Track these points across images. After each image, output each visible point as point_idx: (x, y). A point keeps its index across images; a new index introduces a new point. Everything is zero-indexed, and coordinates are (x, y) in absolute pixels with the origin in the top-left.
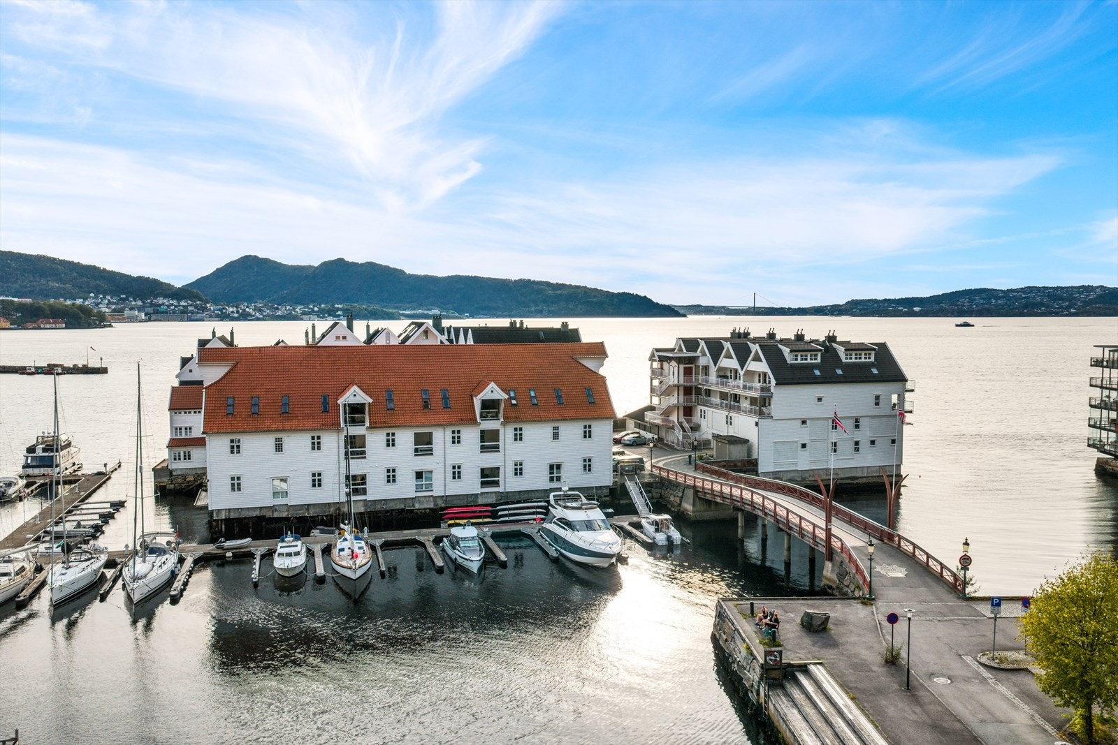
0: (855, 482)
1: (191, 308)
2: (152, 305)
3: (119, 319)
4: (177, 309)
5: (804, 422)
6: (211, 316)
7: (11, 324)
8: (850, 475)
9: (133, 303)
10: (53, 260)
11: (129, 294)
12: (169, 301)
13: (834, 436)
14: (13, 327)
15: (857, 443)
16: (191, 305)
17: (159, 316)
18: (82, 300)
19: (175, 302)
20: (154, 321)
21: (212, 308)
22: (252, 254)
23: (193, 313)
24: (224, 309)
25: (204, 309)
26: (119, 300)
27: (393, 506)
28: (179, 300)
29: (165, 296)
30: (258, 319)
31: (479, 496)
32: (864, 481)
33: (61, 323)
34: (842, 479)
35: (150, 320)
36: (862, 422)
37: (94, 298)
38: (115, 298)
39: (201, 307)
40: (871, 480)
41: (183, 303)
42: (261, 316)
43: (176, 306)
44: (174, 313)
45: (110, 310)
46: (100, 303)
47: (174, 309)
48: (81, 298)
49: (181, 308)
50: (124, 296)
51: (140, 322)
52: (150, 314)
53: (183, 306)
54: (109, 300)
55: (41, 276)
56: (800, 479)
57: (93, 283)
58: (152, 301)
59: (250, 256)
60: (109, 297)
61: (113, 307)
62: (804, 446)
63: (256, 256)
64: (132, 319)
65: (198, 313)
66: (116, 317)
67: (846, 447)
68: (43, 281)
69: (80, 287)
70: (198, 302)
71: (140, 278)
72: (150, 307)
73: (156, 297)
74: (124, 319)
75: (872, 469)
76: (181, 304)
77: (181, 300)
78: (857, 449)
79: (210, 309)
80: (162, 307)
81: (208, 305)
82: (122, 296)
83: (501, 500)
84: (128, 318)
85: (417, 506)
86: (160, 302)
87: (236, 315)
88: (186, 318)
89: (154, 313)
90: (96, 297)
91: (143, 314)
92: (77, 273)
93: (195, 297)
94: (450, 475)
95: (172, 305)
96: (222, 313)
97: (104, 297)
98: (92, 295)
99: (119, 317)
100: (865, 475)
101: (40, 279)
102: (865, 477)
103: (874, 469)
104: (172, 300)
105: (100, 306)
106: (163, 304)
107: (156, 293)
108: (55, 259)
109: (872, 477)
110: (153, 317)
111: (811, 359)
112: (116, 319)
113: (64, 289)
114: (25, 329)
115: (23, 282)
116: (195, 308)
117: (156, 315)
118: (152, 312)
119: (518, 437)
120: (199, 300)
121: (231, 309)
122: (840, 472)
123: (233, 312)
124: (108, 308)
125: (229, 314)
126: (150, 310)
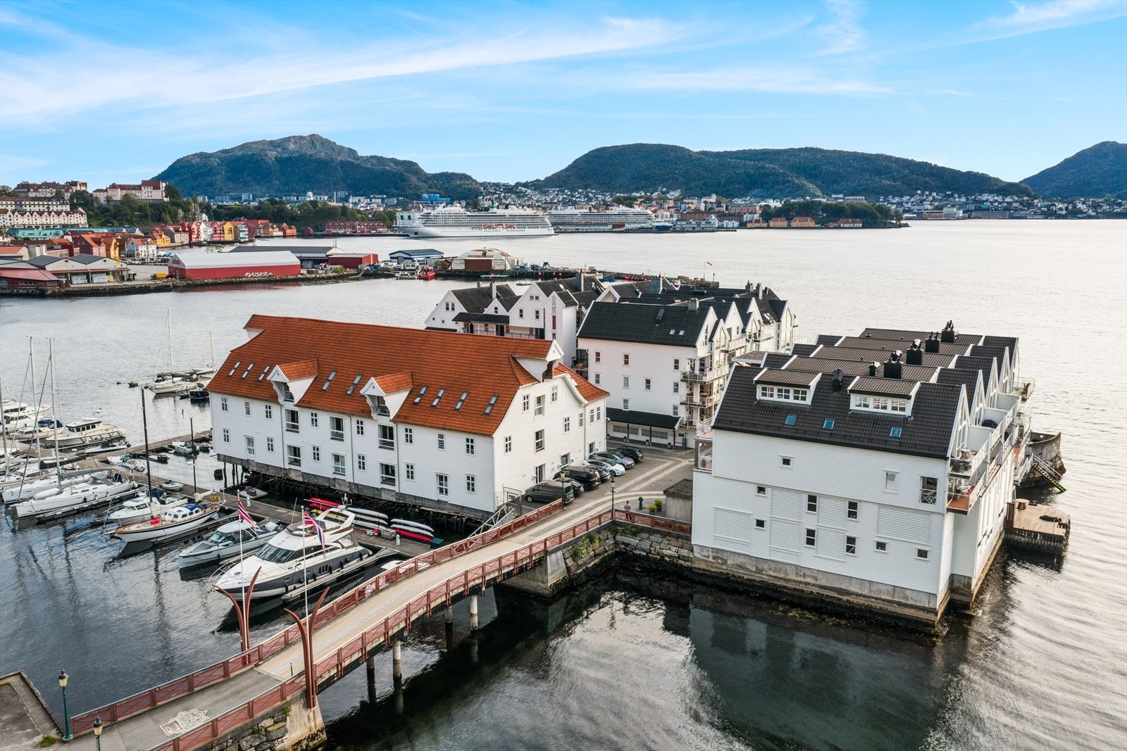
0: (845, 598)
1: (1014, 205)
2: (975, 201)
3: (936, 217)
4: (1000, 206)
5: (761, 490)
6: (1035, 213)
7: (816, 224)
8: (837, 585)
9: (957, 199)
10: (889, 158)
11: (955, 190)
12: (994, 197)
13: (810, 521)
14: (817, 226)
15: (851, 540)
16: (1016, 202)
17: (980, 214)
18: (909, 197)
19: (1000, 199)
20: (974, 218)
21: (1039, 205)
22: (1110, 140)
23: (1016, 210)
24: (1052, 205)
25: (1030, 205)
26: (944, 197)
27: (320, 482)
28: (1005, 196)
29: (991, 192)
30: (1090, 217)
31: (382, 491)
32: (861, 601)
33: (859, 223)
34: (821, 587)
35: (969, 218)
36: (861, 510)
37: (920, 195)
38: (941, 194)
39: (1027, 203)
40: (878, 605)
41: (1008, 199)
42: (1094, 214)
43: (1000, 203)
44: (996, 210)
45: (932, 207)
46: (925, 200)
47: (997, 206)
48: (908, 195)
49: (1005, 204)
50: (950, 193)
51: (957, 219)
52: (971, 211)
53: (1008, 203)
54: (934, 197)
55: (877, 175)
56: (754, 570)
57: (921, 179)
58: (975, 198)
59: (1107, 142)
60: (934, 194)
61: (936, 204)
62: (760, 523)
63: (1114, 143)
64: (949, 217)
65: (1022, 210)
66: (933, 214)
67: (830, 542)
68: (877, 179)
69: (910, 185)
70: (1025, 198)
71: (969, 173)
72: (973, 203)
73: (980, 194)
74: (941, 216)
75: (880, 587)
76: (1006, 200)
77: (1006, 196)
78: (850, 549)
79: (1037, 205)
80: (985, 204)
81: (1035, 201)
82: (947, 193)
83: (400, 500)
84: (946, 215)
85: (337, 487)
86: (984, 199)
87: (1064, 212)
88: (1008, 215)
89: (975, 210)
90: (922, 194)
91: (961, 212)
92: (909, 170)
93: (1022, 193)
94: (356, 465)
95: (996, 201)
96: (1048, 210)
97: (930, 194)
98: (919, 192)
99: (938, 214)
100: (866, 592)
101: (875, 178)
102: (864, 596)
103: (884, 588)
104: (997, 196)
105: (925, 203)
106: (987, 201)
107: (982, 188)
108: (891, 157)
109: (876, 599)
110: (974, 214)
111: (796, 398)
112: (933, 217)
113: (894, 186)
114: (826, 228)
115: (860, 181)
116: (1020, 204)
117: (977, 211)
118: (973, 208)
119: (409, 439)
120: (1027, 196)
121: (1060, 206)
122: (819, 577)
123: (1061, 209)
124: (931, 205)
125: (1056, 211)
126: (972, 207)
